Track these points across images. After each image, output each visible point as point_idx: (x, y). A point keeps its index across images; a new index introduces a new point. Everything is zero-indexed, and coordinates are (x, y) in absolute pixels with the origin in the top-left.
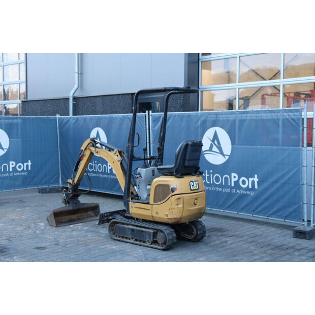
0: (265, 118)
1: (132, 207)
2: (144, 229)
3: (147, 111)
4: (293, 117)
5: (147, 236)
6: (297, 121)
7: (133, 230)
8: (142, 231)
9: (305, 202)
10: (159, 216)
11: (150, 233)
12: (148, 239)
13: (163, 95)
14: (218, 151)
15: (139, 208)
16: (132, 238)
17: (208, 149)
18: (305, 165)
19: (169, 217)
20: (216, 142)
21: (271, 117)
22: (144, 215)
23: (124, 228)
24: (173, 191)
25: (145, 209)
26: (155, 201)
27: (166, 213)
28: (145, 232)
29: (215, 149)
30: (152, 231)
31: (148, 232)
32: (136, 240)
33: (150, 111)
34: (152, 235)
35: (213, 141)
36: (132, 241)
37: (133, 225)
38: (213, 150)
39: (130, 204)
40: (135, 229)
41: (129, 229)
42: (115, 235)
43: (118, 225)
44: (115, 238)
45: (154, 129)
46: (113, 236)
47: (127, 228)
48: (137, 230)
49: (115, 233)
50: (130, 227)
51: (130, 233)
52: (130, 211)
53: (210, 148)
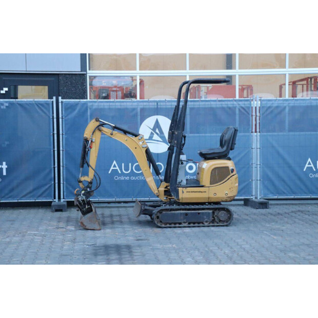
0: (214, 106)
1: (183, 192)
2: (200, 211)
3: (54, 98)
4: (243, 106)
5: (205, 217)
6: (247, 110)
7: (186, 214)
8: (199, 213)
9: (254, 179)
10: (217, 196)
11: (209, 213)
12: (206, 220)
13: (53, 79)
14: (160, 139)
15: (192, 192)
16: (185, 223)
17: (148, 138)
18: (254, 147)
19: (228, 196)
20: (157, 131)
21: (221, 106)
22: (198, 198)
23: (174, 214)
24: (232, 172)
25: (200, 192)
26: (211, 183)
27: (227, 192)
28: (203, 213)
29: (156, 137)
30: (211, 211)
31: (206, 213)
32: (189, 223)
33: (60, 98)
34: (211, 214)
35: (154, 129)
36: (186, 225)
37: (183, 210)
38: (153, 139)
39: (180, 189)
40: (189, 213)
41: (181, 213)
42: (161, 223)
43: (164, 212)
44: (163, 226)
45: (67, 118)
46: (159, 225)
47: (178, 213)
48: (191, 213)
49: (161, 222)
50: (182, 212)
51: (182, 217)
52: (180, 196)
53: (150, 137)
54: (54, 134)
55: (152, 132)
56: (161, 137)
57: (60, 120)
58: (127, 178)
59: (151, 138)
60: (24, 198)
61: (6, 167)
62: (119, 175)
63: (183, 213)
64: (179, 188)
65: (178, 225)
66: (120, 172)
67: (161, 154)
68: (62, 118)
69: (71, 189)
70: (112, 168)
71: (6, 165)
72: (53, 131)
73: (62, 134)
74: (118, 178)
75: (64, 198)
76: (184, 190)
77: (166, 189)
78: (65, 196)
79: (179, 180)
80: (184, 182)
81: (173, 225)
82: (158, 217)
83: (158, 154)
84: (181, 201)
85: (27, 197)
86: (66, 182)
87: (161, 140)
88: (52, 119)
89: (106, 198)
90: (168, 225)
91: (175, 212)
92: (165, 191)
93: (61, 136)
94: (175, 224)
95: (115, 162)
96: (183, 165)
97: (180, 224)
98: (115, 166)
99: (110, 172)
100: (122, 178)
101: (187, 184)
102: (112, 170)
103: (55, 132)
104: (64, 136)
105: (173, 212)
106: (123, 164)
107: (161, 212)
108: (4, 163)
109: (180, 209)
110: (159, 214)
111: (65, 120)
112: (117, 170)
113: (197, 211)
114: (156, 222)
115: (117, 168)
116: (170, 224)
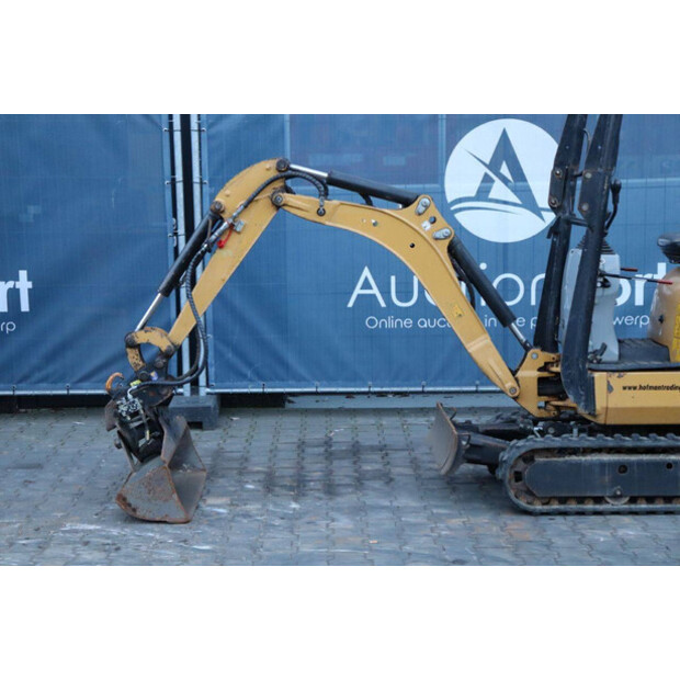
1: (610, 389)
2: (673, 457)
7: (623, 467)
8: (669, 465)
14: (513, 198)
15: (642, 388)
16: (615, 497)
17: (473, 194)
23: (578, 465)
25: (672, 388)
29: (499, 190)
32: (633, 500)
35: (494, 165)
36: (621, 505)
37: (610, 450)
38: (491, 196)
39: (600, 378)
40: (631, 464)
41: (603, 465)
42: (530, 499)
43: (540, 460)
44: (539, 507)
45: (213, 130)
46: (522, 503)
47: (591, 465)
48: (640, 464)
49: (529, 493)
50: (606, 458)
51: (607, 479)
52: (600, 403)
53: (478, 192)
54: (173, 182)
55: (486, 175)
56: (515, 191)
57: (195, 137)
58: (407, 323)
59: (483, 193)
60: (85, 384)
61: (30, 285)
62: (382, 314)
63: (611, 464)
64: (596, 375)
65: (590, 506)
66: (383, 304)
67: (515, 244)
68: (200, 131)
69: (230, 355)
70: (358, 291)
71: (29, 280)
72: (173, 172)
73: (201, 183)
74: (378, 324)
75: (208, 386)
76: (614, 379)
77: (545, 374)
78: (212, 378)
79: (594, 344)
80: (613, 351)
81: (573, 506)
82: (518, 477)
83: (505, 245)
84: (601, 420)
85: (94, 379)
86: (214, 335)
87: (518, 201)
88: (167, 135)
89: (338, 386)
90: (555, 506)
91: (583, 458)
92: (541, 380)
93: (196, 189)
94: (581, 500)
95: (366, 273)
96: (608, 291)
97: (599, 500)
98: (366, 285)
99: (350, 305)
100: (390, 323)
101: (620, 356)
102: (359, 295)
103: (179, 176)
104: (206, 188)
105: (574, 458)
106: (393, 279)
107: (528, 457)
108: (23, 274)
109: (599, 450)
110: (521, 466)
111: (209, 138)
112: (374, 296)
113: (662, 457)
114: (512, 494)
115: (375, 291)
116: (563, 500)
